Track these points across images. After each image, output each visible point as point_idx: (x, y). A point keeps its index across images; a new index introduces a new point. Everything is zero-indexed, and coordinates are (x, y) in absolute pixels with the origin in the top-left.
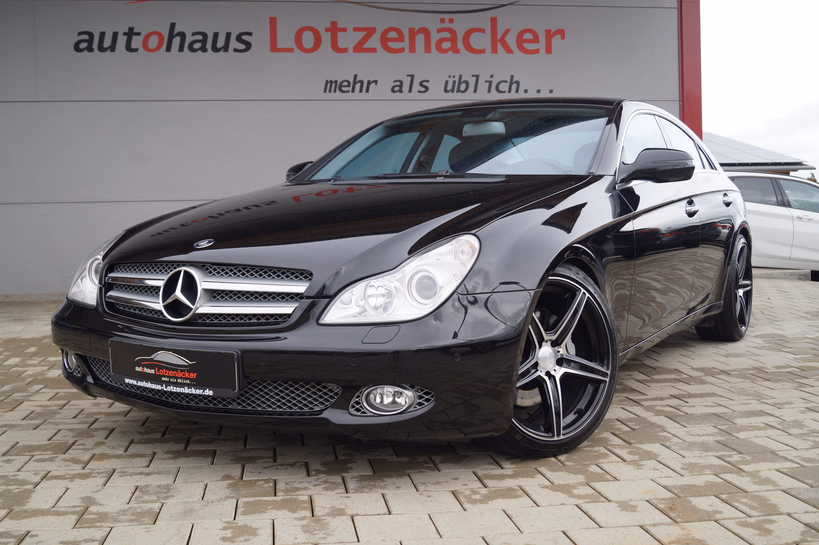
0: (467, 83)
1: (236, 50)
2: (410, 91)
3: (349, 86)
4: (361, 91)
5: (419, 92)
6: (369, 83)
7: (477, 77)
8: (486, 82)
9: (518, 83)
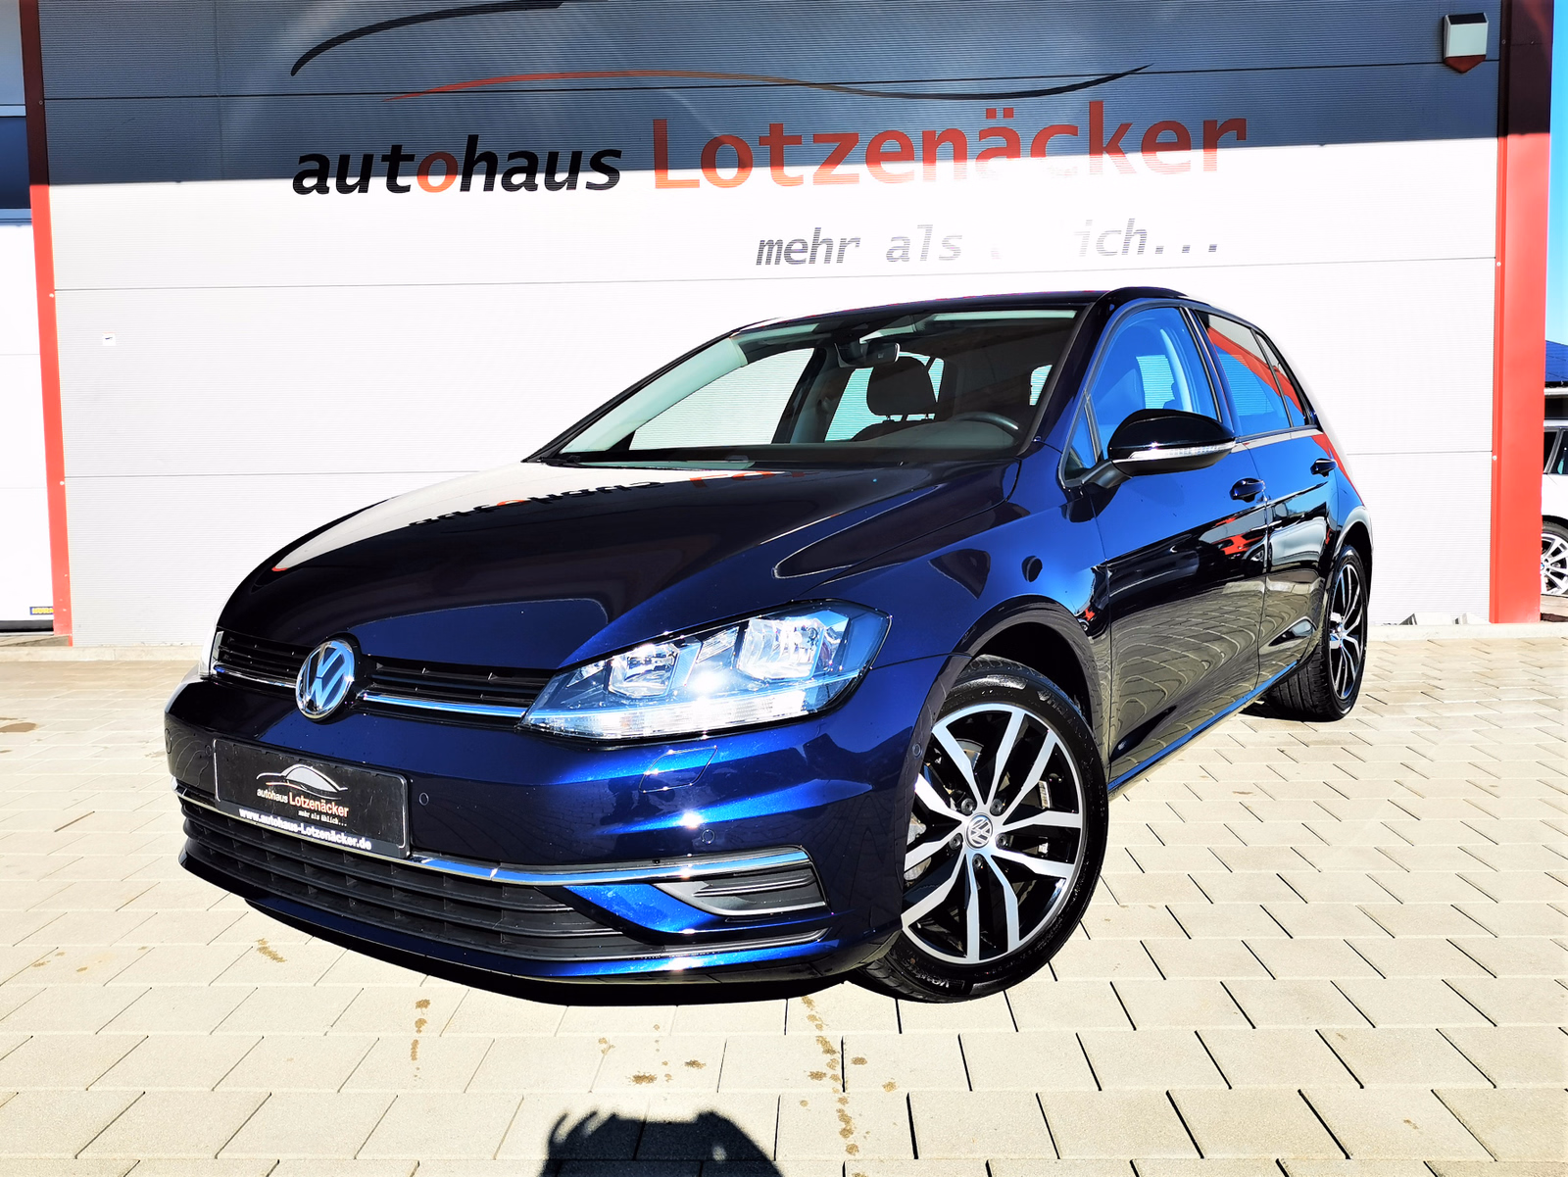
1: (590, 186)
2: (924, 256)
3: (804, 250)
4: (827, 260)
5: (941, 258)
6: (844, 244)
8: (1077, 233)
9: (1143, 233)
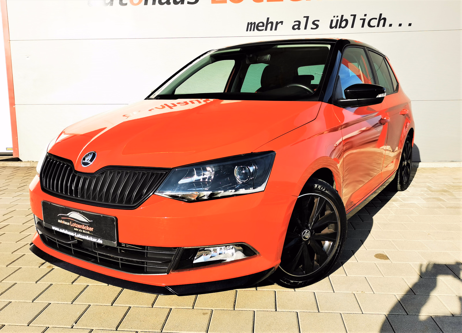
0: (347, 21)
1: (189, 3)
2: (305, 28)
3: (263, 26)
4: (271, 29)
5: (312, 28)
6: (277, 23)
7: (355, 16)
8: (361, 19)
9: (385, 19)
